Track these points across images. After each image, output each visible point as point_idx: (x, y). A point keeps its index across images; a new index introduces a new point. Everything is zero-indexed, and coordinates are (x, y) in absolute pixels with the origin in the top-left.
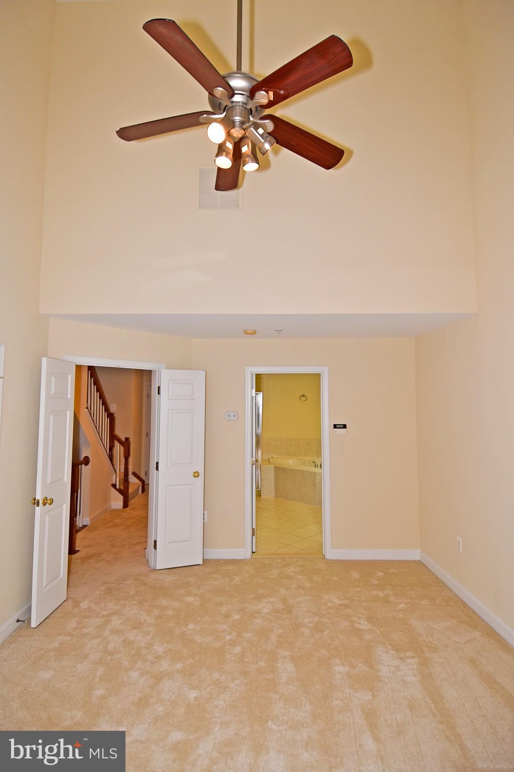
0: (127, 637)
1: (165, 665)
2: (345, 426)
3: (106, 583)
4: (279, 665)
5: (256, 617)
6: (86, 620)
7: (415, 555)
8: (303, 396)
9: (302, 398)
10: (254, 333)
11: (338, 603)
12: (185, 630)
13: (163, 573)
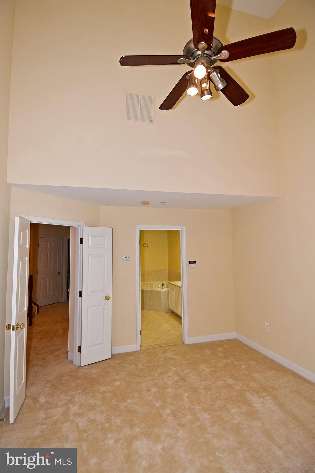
0: (88, 417)
1: (127, 432)
2: (195, 262)
3: (49, 381)
4: (199, 416)
5: (167, 388)
6: (50, 411)
7: (233, 335)
8: (145, 244)
9: (145, 245)
10: (148, 203)
11: (209, 370)
12: (126, 404)
13: (87, 368)
